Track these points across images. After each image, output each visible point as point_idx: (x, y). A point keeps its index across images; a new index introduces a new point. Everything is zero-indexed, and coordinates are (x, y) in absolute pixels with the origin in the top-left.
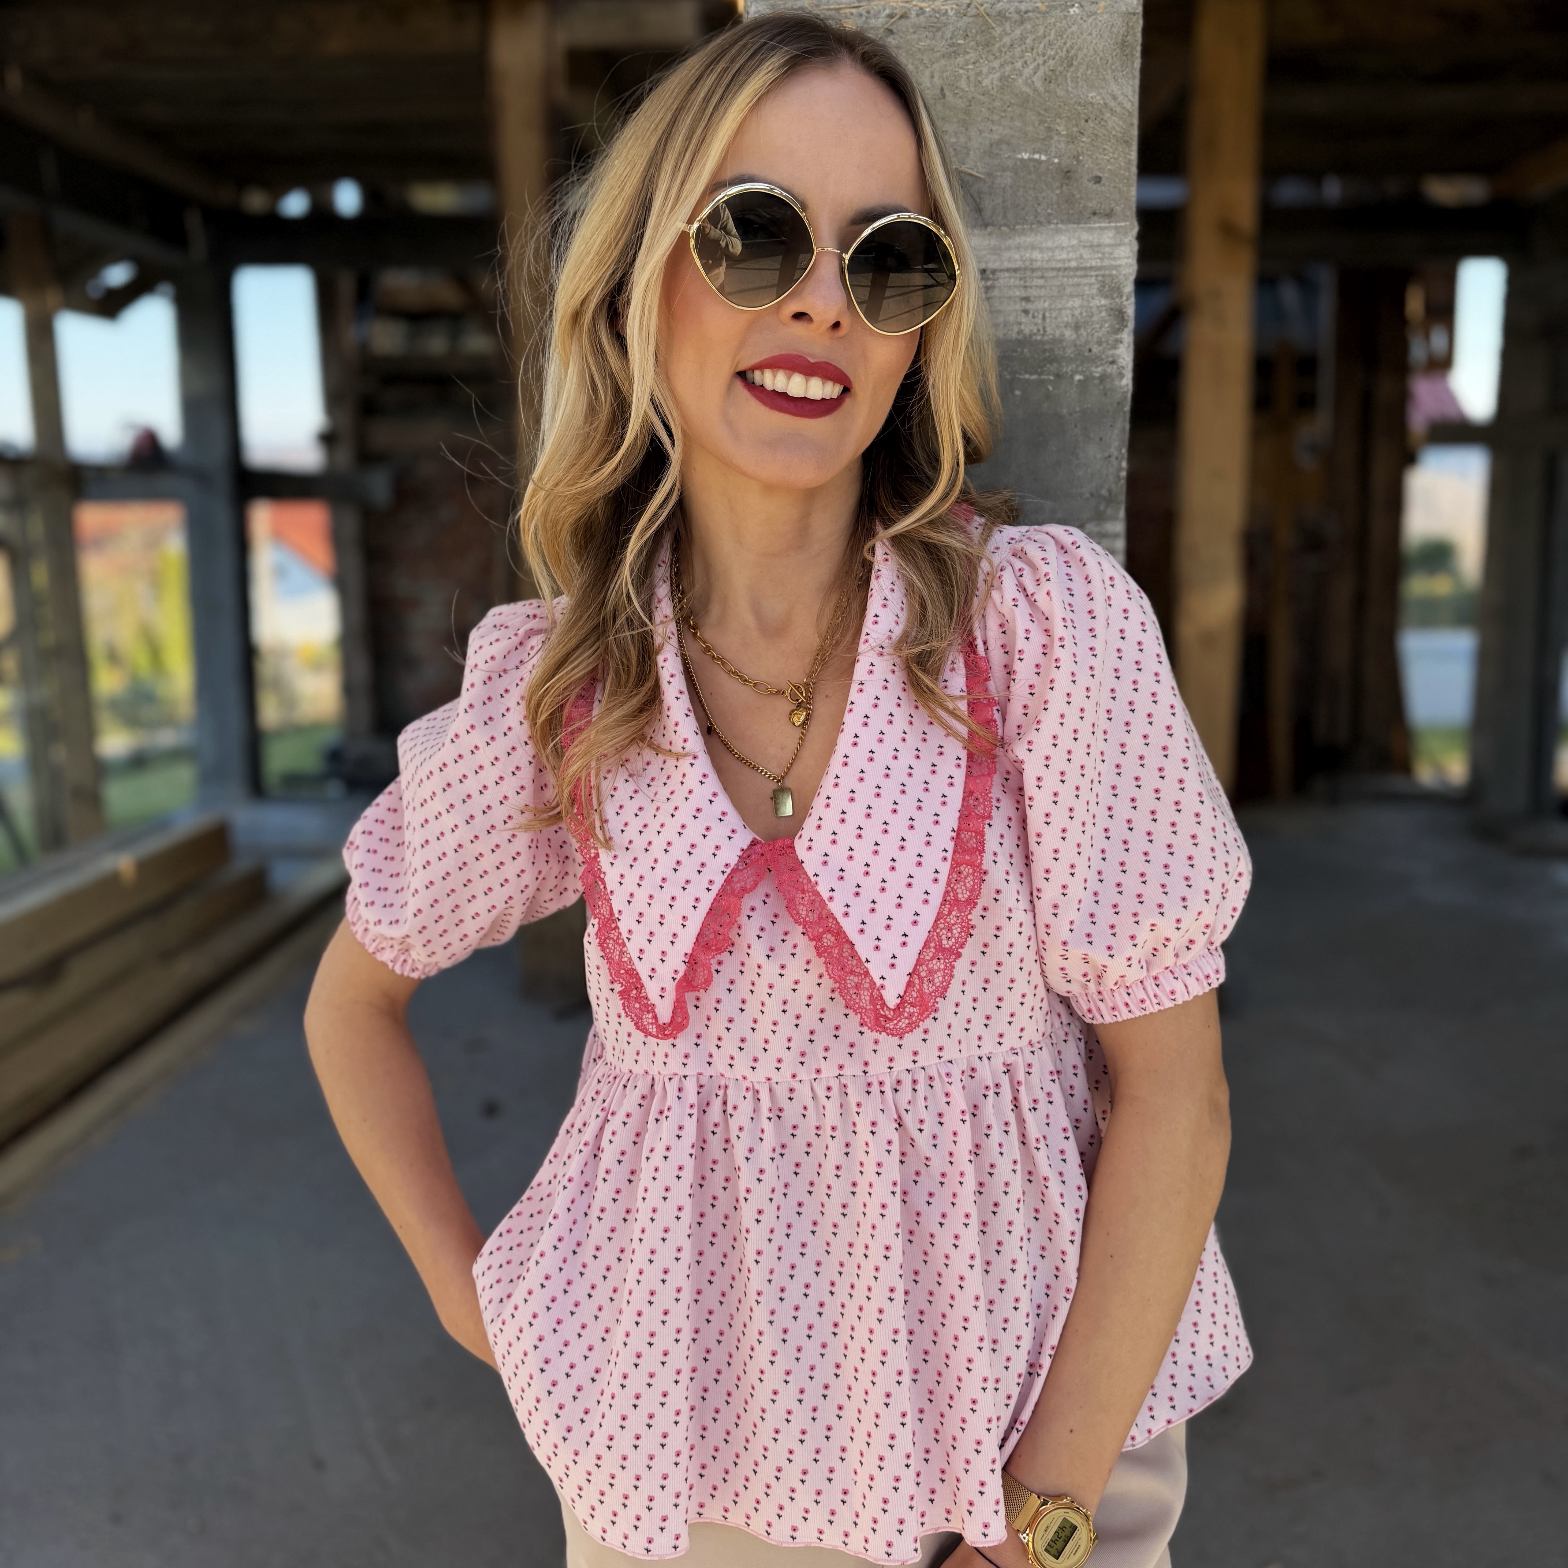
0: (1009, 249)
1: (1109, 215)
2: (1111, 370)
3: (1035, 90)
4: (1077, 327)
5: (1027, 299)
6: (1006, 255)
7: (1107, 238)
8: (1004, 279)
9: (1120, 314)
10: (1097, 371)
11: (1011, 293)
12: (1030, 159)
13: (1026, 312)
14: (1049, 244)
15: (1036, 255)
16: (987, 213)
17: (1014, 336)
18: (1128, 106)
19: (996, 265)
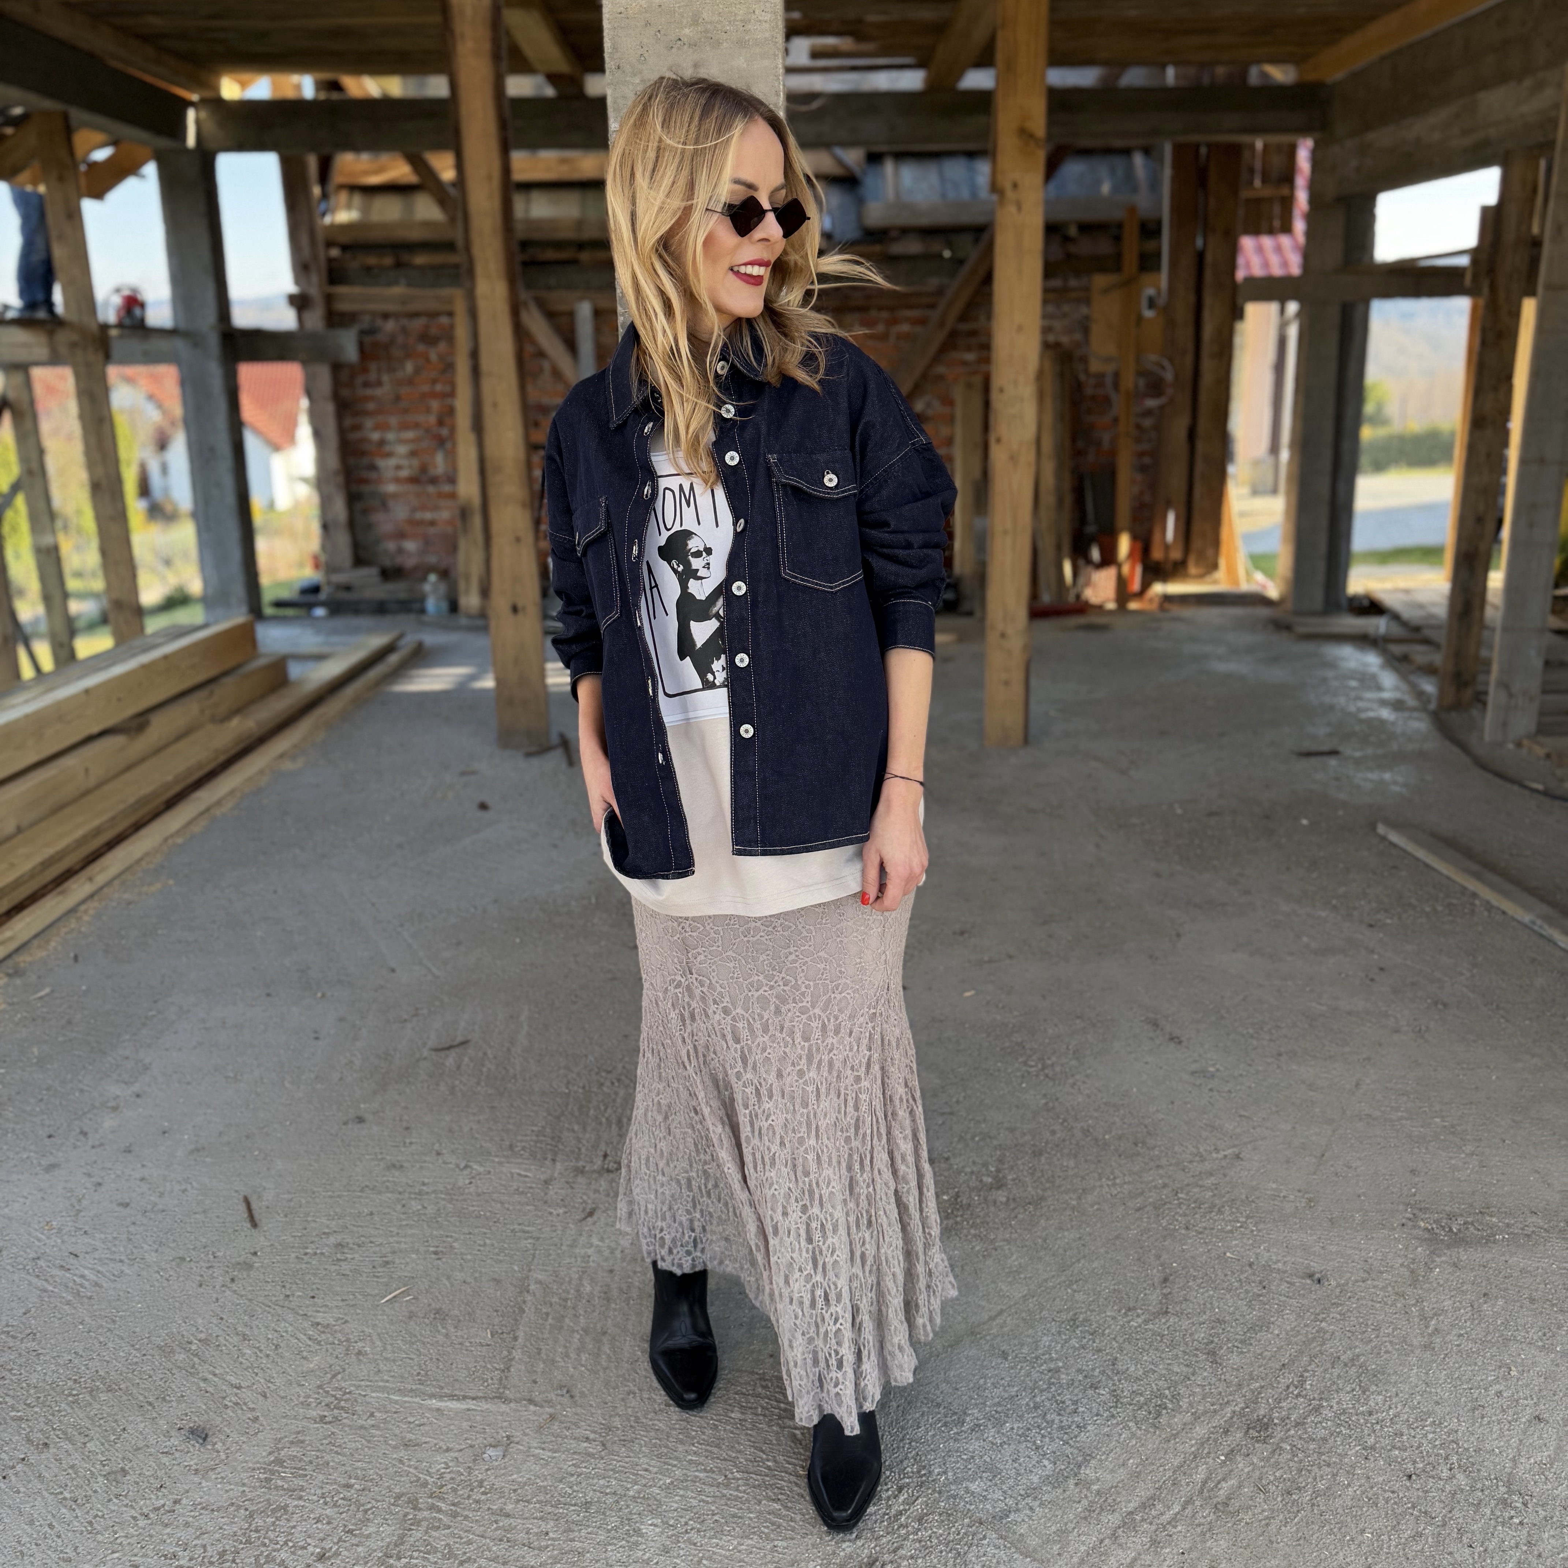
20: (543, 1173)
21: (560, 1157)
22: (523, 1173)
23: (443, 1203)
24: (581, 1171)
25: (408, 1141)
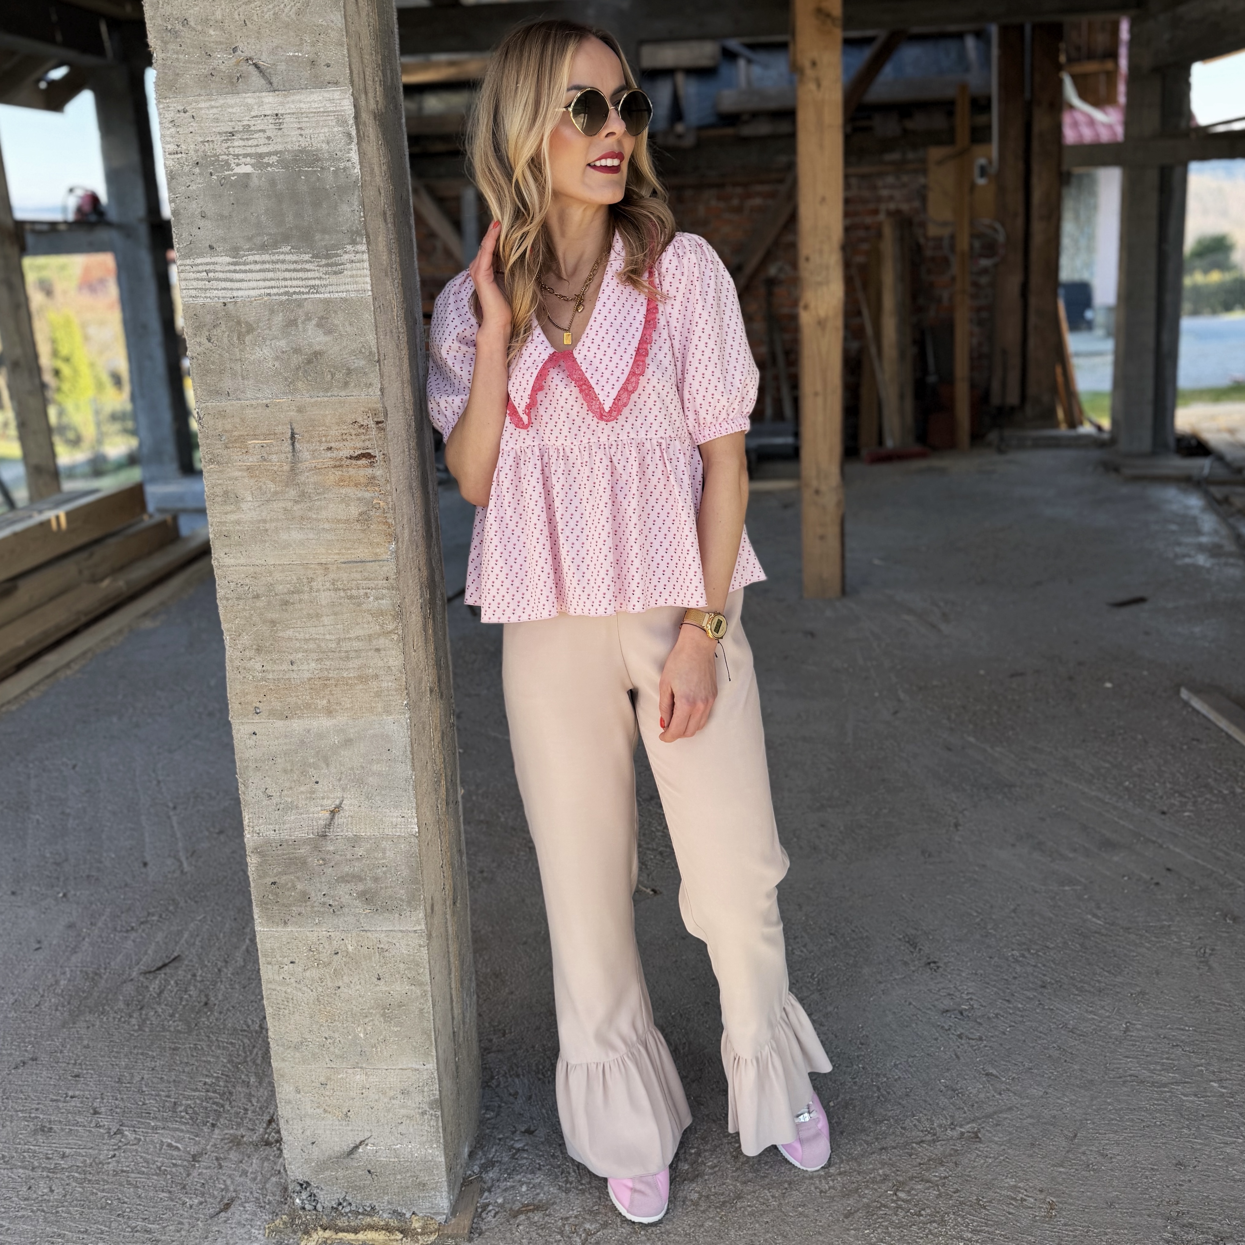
0: (288, 103)
1: (336, 83)
2: (349, 164)
3: (292, 19)
4: (328, 143)
5: (300, 128)
6: (287, 106)
7: (337, 95)
8: (288, 119)
9: (349, 135)
10: (342, 165)
11: (292, 126)
12: (293, 56)
13: (301, 135)
14: (308, 99)
15: (302, 105)
16: (275, 85)
17: (297, 148)
18: (340, 25)
19: (283, 112)
20: (197, 1143)
21: (222, 1120)
22: (174, 1144)
23: (74, 1184)
24: (236, 1142)
25: (70, 1093)
